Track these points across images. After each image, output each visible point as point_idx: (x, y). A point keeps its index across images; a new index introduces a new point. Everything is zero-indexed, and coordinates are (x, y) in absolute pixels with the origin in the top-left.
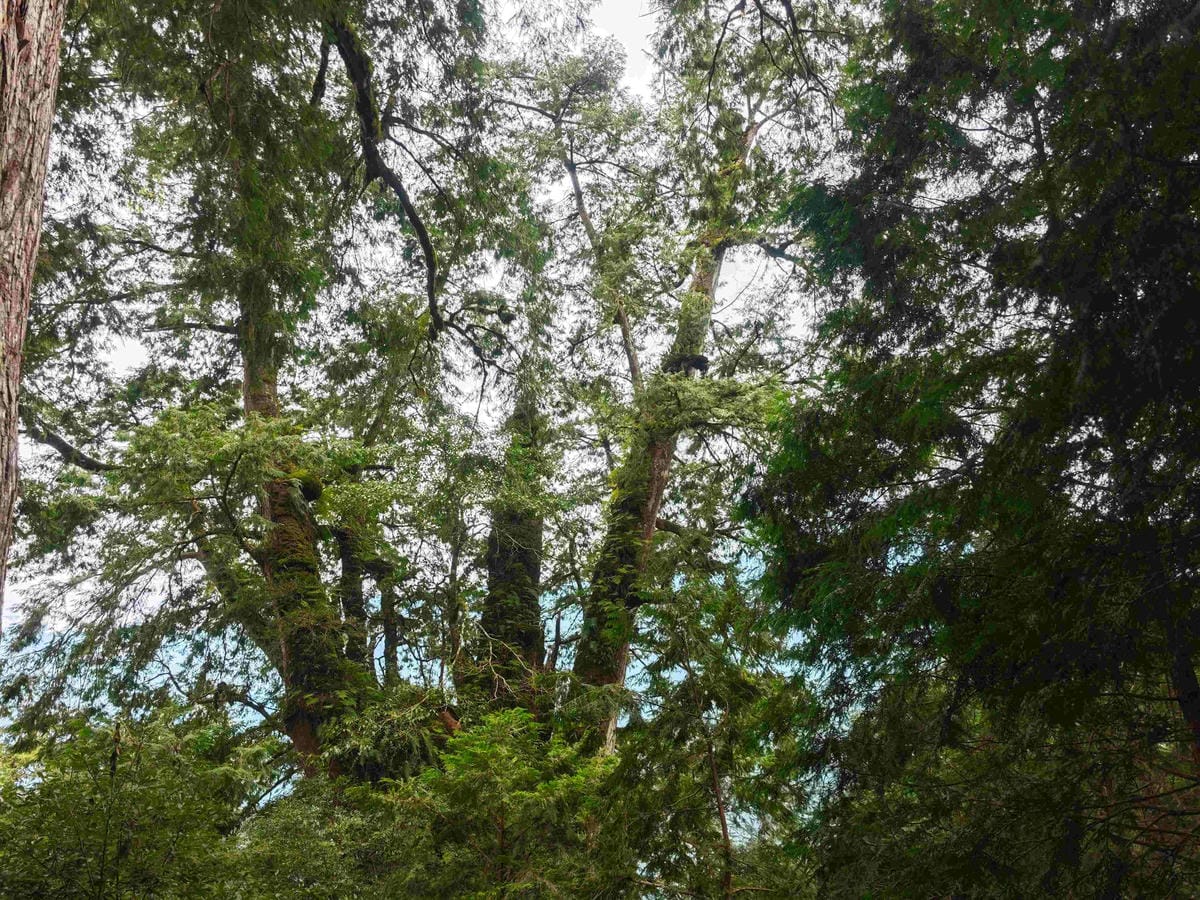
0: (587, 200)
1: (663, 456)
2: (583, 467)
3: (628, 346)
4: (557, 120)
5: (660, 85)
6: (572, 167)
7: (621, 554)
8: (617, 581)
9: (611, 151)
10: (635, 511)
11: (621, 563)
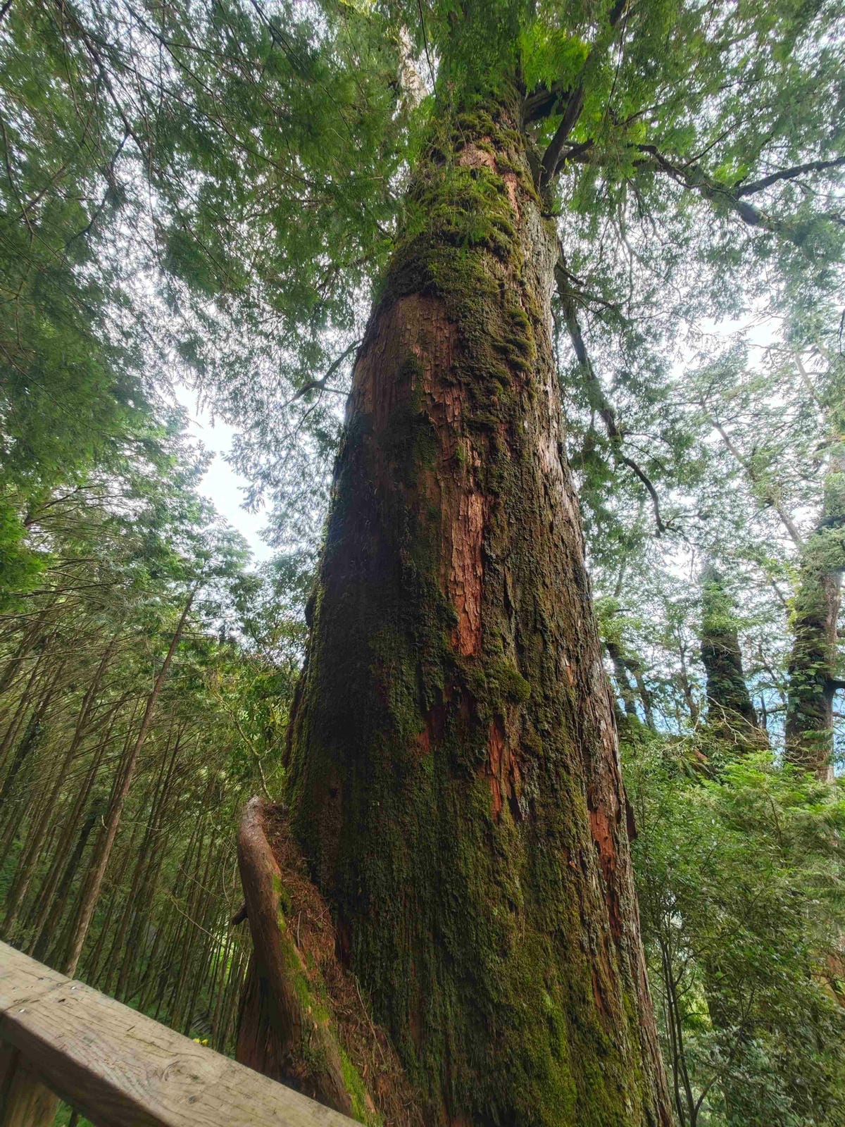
0: (732, 439)
1: (832, 586)
2: (755, 600)
3: (784, 519)
4: (702, 403)
5: (768, 359)
6: (718, 425)
7: (810, 654)
8: (812, 673)
9: (743, 408)
10: (816, 624)
11: (813, 661)
